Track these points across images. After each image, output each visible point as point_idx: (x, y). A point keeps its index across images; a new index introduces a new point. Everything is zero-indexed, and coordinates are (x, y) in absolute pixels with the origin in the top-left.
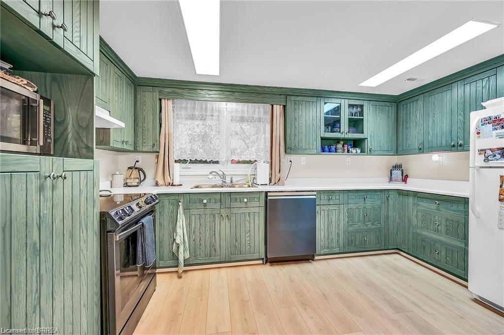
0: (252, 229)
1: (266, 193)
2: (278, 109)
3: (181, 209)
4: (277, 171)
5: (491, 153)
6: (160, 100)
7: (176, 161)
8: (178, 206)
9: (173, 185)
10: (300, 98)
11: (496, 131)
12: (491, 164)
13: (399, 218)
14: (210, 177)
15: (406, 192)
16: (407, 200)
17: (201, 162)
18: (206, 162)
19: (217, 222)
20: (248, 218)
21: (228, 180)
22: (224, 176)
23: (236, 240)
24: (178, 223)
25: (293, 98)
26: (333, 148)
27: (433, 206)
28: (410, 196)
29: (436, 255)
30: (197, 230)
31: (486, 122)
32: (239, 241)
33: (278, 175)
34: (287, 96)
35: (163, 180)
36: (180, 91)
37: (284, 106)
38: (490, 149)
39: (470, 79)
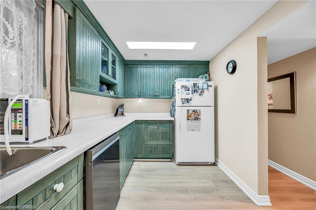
5: (184, 101)
11: (186, 92)
12: (184, 105)
13: (136, 138)
15: (141, 121)
16: (141, 126)
27: (156, 127)
28: (143, 123)
29: (158, 152)
31: (183, 87)
38: (184, 99)
39: (162, 66)
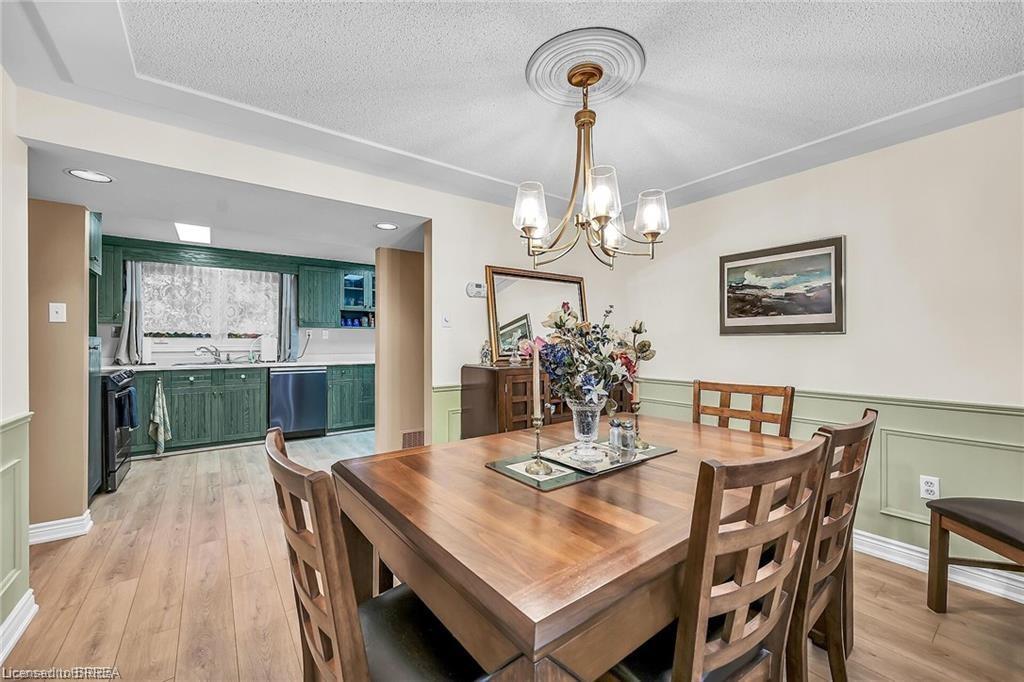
0: (251, 406)
1: (269, 368)
2: (287, 278)
3: (160, 387)
4: (287, 346)
6: (125, 262)
7: (146, 335)
8: (156, 384)
9: (141, 364)
10: (315, 269)
14: (198, 353)
17: (184, 335)
18: (190, 336)
19: (207, 401)
20: (246, 395)
21: (223, 357)
22: (217, 353)
23: (232, 419)
24: (157, 403)
25: (307, 268)
26: (356, 322)
30: (181, 409)
32: (235, 419)
33: (288, 351)
34: (299, 265)
35: (127, 359)
36: (154, 253)
37: (297, 276)
